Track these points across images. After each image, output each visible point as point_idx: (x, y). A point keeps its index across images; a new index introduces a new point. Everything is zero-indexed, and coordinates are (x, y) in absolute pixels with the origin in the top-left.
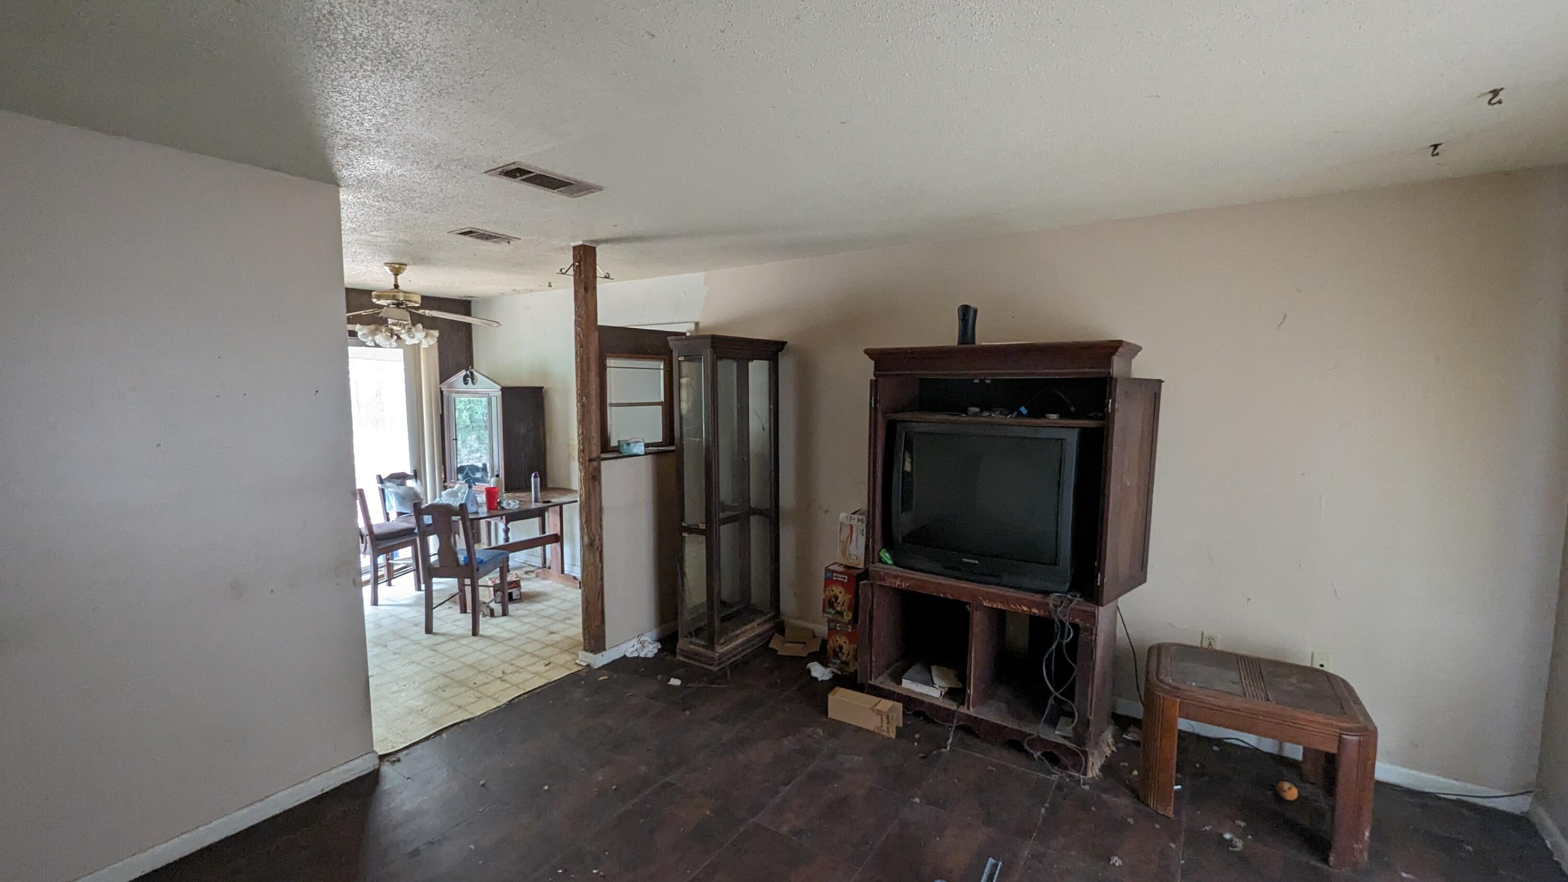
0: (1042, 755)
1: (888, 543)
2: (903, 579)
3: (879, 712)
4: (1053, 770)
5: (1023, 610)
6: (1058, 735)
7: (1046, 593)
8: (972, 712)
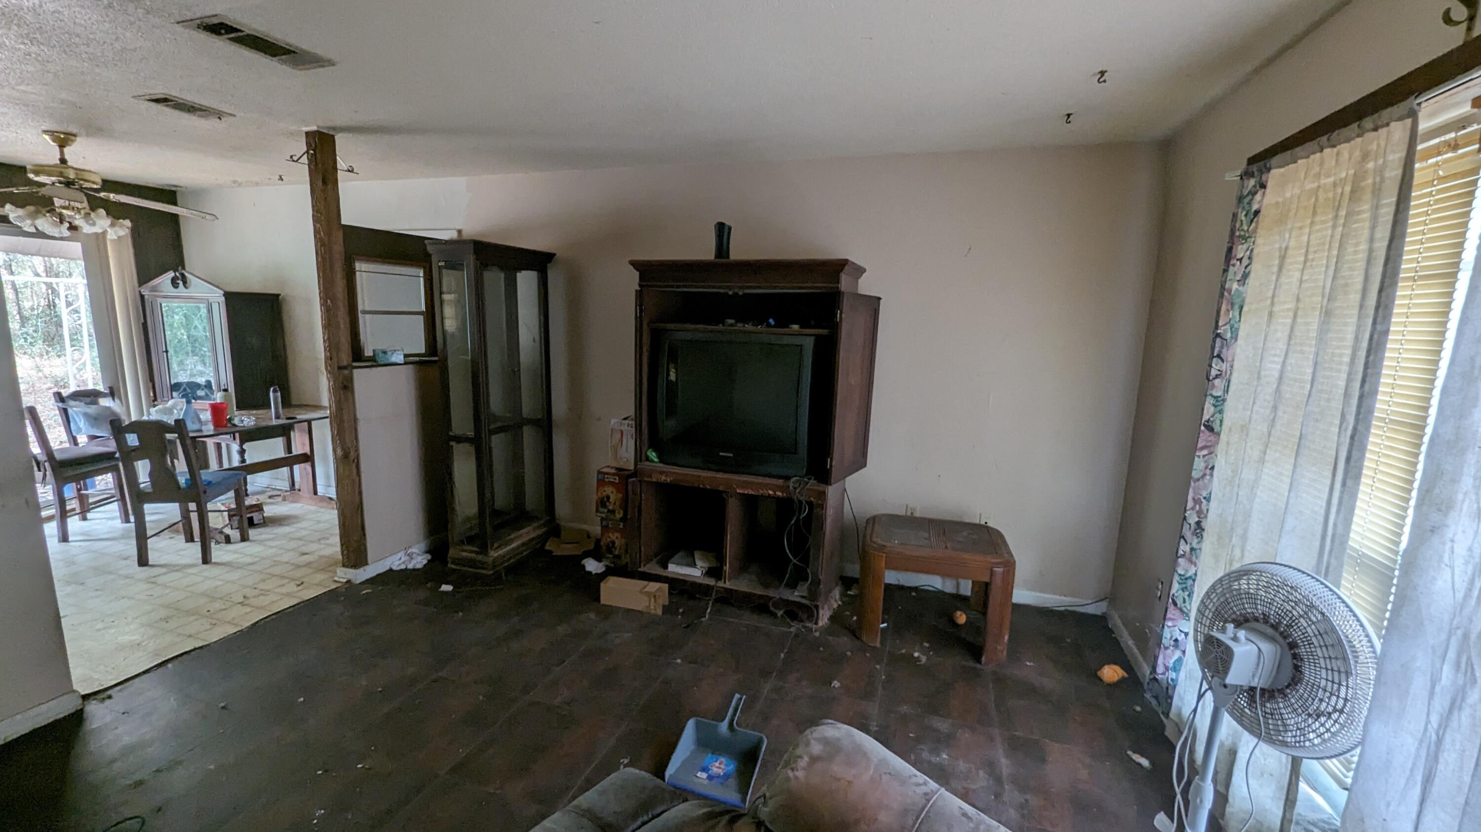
0: (784, 613)
1: (655, 443)
2: (667, 474)
3: (648, 594)
4: (792, 624)
5: (769, 494)
6: (796, 595)
7: (787, 478)
8: (728, 585)
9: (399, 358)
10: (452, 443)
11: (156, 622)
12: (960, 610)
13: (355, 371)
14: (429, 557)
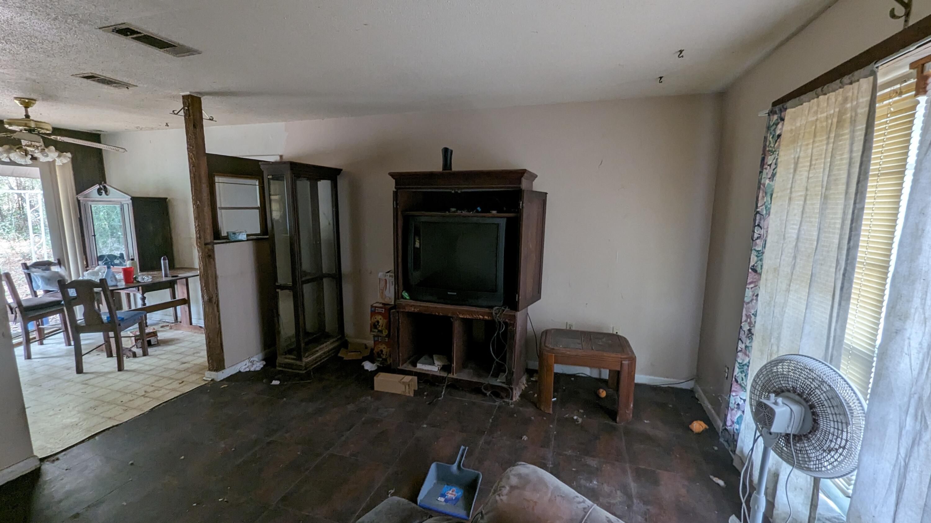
0: (491, 393)
1: (407, 287)
2: (415, 307)
3: (404, 383)
4: (497, 400)
5: (480, 318)
6: (498, 382)
7: (491, 307)
8: (455, 376)
9: (243, 237)
10: (277, 290)
11: (88, 410)
12: (602, 388)
13: (215, 246)
14: (264, 363)
